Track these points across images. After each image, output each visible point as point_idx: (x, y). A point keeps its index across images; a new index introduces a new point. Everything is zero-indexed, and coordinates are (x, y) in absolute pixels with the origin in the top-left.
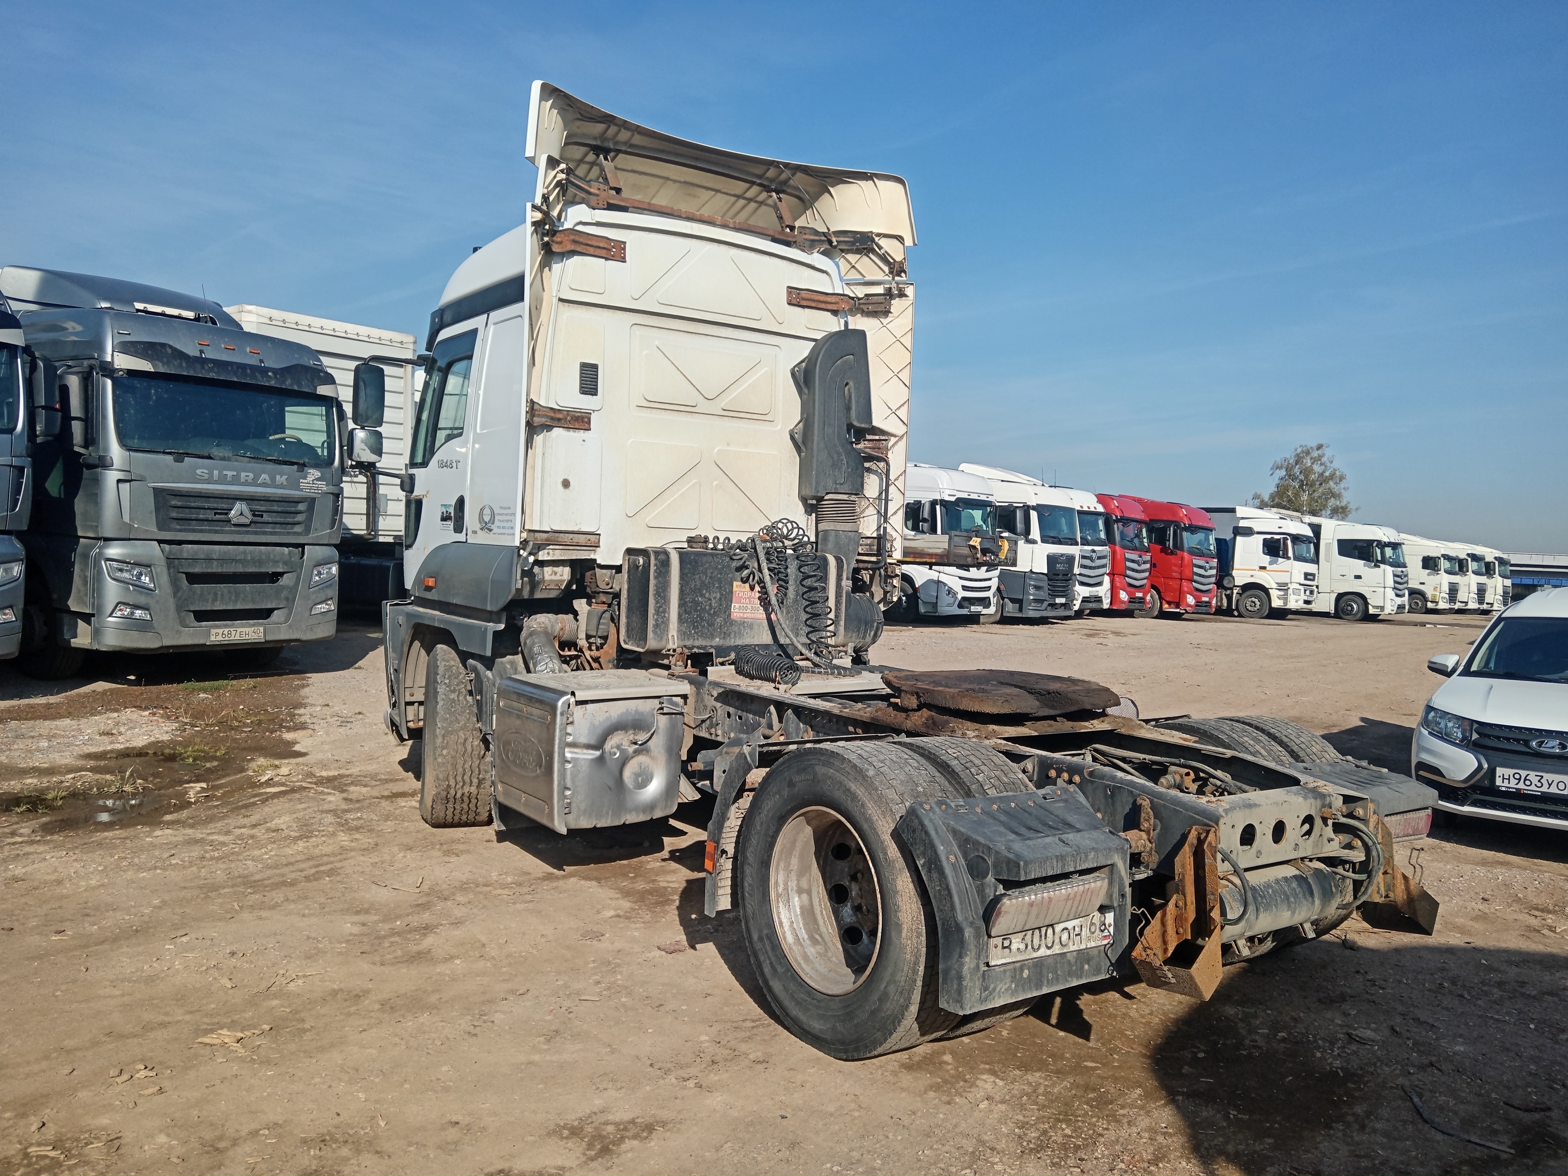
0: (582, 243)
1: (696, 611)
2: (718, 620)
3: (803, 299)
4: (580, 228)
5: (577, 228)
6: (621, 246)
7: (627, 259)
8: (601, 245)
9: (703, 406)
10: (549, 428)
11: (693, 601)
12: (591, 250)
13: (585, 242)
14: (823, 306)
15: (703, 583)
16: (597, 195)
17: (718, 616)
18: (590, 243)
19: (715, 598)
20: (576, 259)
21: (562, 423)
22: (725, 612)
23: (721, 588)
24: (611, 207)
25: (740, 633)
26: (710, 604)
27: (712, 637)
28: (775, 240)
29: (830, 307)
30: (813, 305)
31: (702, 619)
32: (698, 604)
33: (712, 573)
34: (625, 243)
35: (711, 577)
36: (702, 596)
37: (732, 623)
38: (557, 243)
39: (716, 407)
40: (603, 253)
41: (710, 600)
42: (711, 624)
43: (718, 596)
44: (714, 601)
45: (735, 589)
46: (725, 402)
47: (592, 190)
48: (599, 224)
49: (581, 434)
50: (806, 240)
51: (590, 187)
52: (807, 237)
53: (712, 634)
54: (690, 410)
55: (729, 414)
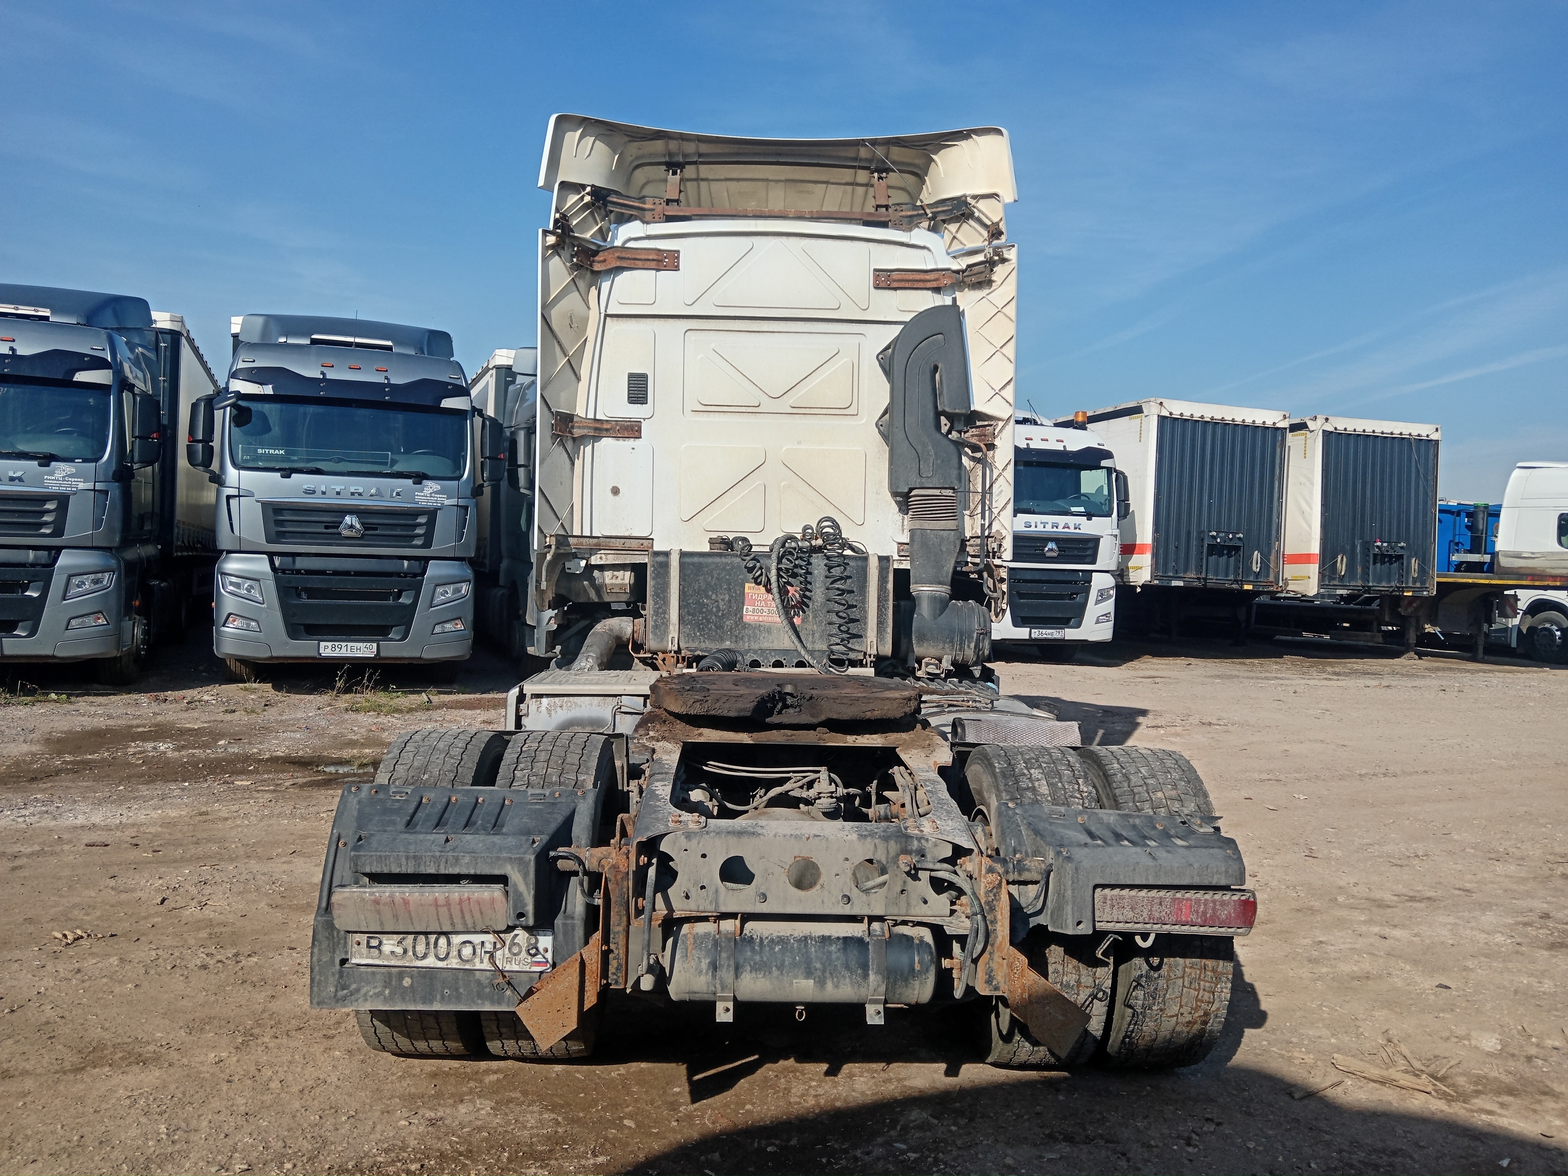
0: (628, 259)
1: (701, 612)
2: (728, 623)
3: (894, 281)
4: (630, 245)
5: (628, 245)
6: (674, 255)
7: (681, 267)
8: (650, 257)
9: (768, 405)
10: (596, 438)
11: (698, 603)
12: (640, 264)
13: (633, 256)
14: (921, 285)
15: (708, 584)
16: (653, 210)
17: (728, 619)
18: (638, 257)
19: (723, 600)
20: (626, 274)
21: (611, 433)
22: (736, 615)
23: (730, 589)
24: (670, 219)
25: (755, 636)
26: (718, 607)
27: (722, 640)
28: (867, 224)
29: (929, 285)
30: (907, 285)
31: (708, 621)
32: (703, 605)
33: (719, 574)
34: (678, 252)
35: (718, 579)
36: (708, 597)
37: (746, 626)
38: (599, 262)
39: (784, 405)
40: (653, 264)
41: (717, 601)
42: (720, 627)
43: (727, 597)
44: (721, 603)
45: (746, 590)
46: (792, 399)
47: (646, 206)
48: (649, 237)
49: (631, 442)
50: (903, 217)
51: (644, 203)
52: (903, 213)
53: (721, 637)
54: (754, 410)
55: (798, 411)
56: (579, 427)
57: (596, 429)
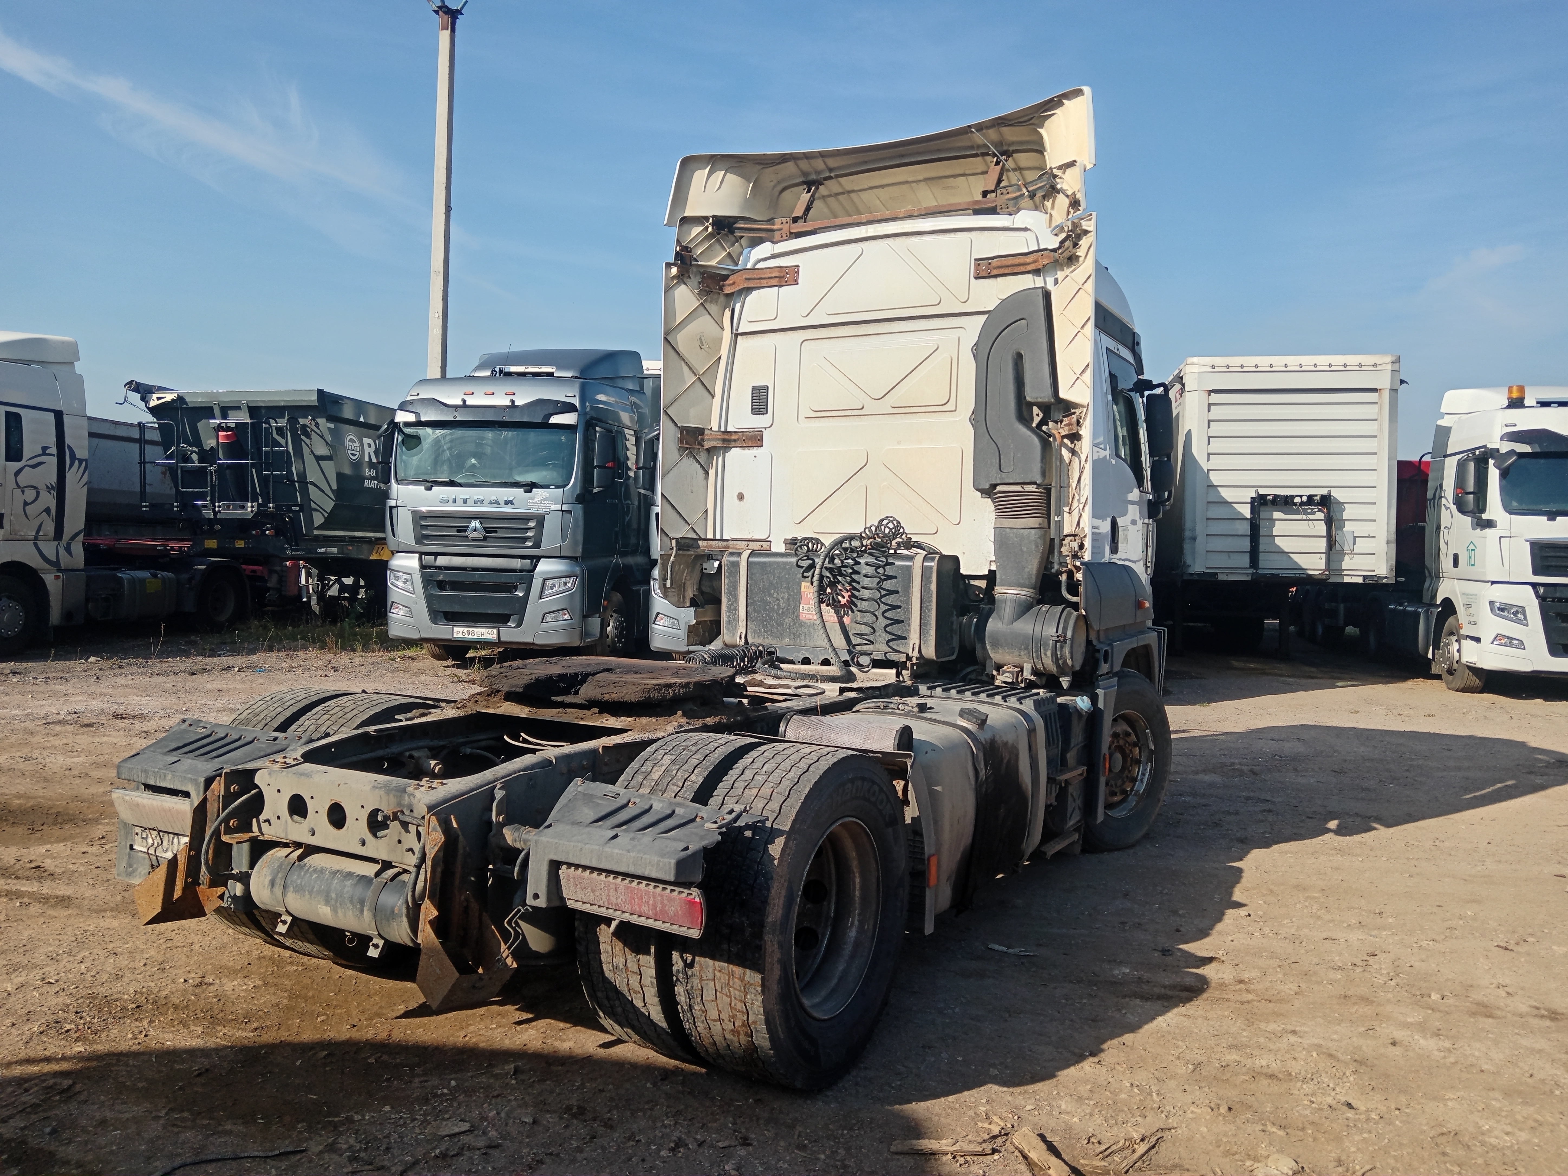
0: (755, 279)
1: (765, 610)
2: (787, 620)
3: (995, 268)
4: (761, 265)
5: (759, 266)
6: (795, 269)
7: (800, 281)
8: (773, 275)
9: (871, 407)
10: (727, 449)
11: (762, 600)
12: (764, 283)
13: (759, 276)
14: (1022, 269)
15: (771, 583)
16: (781, 229)
17: (787, 616)
18: (763, 276)
19: (782, 598)
20: (755, 293)
21: (738, 443)
22: (794, 613)
23: (788, 588)
24: (798, 235)
25: (810, 635)
26: (779, 605)
27: (782, 637)
28: (977, 212)
29: (1029, 268)
30: (1006, 271)
31: (771, 619)
32: (766, 603)
33: (780, 573)
34: (798, 266)
35: (778, 577)
36: (771, 595)
37: (802, 624)
38: (729, 285)
39: (885, 406)
40: (775, 282)
41: (778, 599)
42: (780, 624)
43: (786, 596)
44: (782, 601)
45: (803, 589)
46: (894, 399)
47: (775, 227)
48: (774, 256)
49: (754, 451)
50: (1009, 199)
51: (773, 225)
52: (1009, 196)
53: (781, 634)
54: (858, 413)
55: (900, 411)
56: (709, 440)
57: (724, 440)
